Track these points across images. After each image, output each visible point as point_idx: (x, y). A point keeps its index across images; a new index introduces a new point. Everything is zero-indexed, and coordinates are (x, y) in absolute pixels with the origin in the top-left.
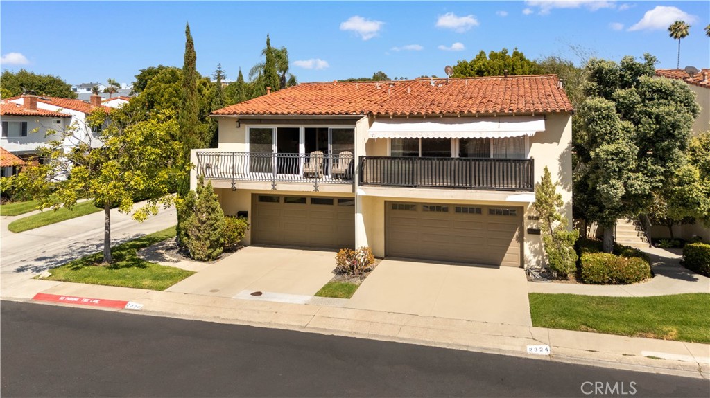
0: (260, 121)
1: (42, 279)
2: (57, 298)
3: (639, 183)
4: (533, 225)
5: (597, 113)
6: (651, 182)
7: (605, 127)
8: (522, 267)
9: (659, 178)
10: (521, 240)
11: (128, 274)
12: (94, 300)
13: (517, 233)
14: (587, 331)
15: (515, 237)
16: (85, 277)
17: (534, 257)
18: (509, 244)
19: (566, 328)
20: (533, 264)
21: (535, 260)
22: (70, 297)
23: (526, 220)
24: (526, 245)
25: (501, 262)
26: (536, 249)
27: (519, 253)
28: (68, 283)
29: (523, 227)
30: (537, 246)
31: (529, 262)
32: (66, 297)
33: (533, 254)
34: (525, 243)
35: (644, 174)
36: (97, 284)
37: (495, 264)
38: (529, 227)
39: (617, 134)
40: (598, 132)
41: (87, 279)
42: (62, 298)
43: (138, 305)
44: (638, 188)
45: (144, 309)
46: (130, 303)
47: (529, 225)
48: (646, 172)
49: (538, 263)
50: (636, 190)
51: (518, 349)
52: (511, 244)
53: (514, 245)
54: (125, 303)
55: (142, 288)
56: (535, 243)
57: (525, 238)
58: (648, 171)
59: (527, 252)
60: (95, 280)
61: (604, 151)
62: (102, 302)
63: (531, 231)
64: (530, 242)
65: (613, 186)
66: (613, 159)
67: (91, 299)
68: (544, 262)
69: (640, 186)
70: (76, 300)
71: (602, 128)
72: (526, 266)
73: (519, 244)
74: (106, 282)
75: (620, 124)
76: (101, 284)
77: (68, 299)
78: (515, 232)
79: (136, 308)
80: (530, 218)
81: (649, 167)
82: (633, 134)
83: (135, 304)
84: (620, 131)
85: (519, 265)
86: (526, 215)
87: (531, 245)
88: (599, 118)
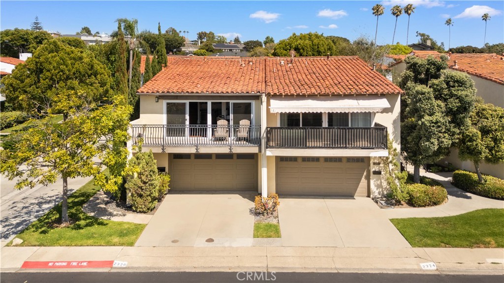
0: (176, 97)
1: (16, 246)
2: (45, 264)
3: (446, 140)
4: (376, 168)
5: (423, 96)
6: (452, 139)
7: (427, 105)
8: (369, 196)
9: (457, 136)
10: (368, 178)
11: (95, 233)
12: (82, 262)
13: (365, 174)
14: (446, 247)
15: (364, 176)
16: (58, 240)
17: (377, 189)
18: (360, 182)
19: (433, 246)
20: (376, 194)
21: (377, 192)
22: (57, 262)
23: (372, 164)
24: (372, 182)
25: (355, 194)
26: (378, 184)
27: (367, 187)
28: (43, 247)
29: (370, 170)
30: (379, 182)
31: (374, 193)
32: (54, 262)
33: (376, 188)
34: (371, 180)
35: (448, 134)
36: (71, 245)
37: (350, 196)
38: (374, 170)
39: (434, 109)
40: (422, 108)
41: (61, 242)
42: (50, 264)
43: (124, 263)
44: (446, 143)
45: (129, 266)
46: (115, 261)
47: (374, 168)
48: (449, 133)
49: (379, 193)
50: (445, 145)
51: (416, 267)
52: (361, 182)
53: (363, 182)
54: (111, 263)
55: (114, 245)
56: (377, 180)
57: (371, 177)
58: (451, 132)
59: (373, 187)
60: (68, 242)
61: (428, 121)
62: (90, 264)
63: (375, 173)
64: (375, 180)
65: (432, 143)
66: (433, 126)
67: (79, 262)
68: (383, 193)
69: (446, 142)
70: (65, 264)
71: (425, 105)
72: (371, 196)
73: (366, 181)
74: (79, 243)
75: (436, 103)
76: (75, 246)
77: (57, 264)
78: (363, 174)
79: (123, 266)
80: (374, 164)
81: (451, 130)
82: (444, 109)
83: (120, 262)
84: (436, 108)
85: (367, 195)
86: (371, 162)
87: (375, 181)
88: (424, 99)
